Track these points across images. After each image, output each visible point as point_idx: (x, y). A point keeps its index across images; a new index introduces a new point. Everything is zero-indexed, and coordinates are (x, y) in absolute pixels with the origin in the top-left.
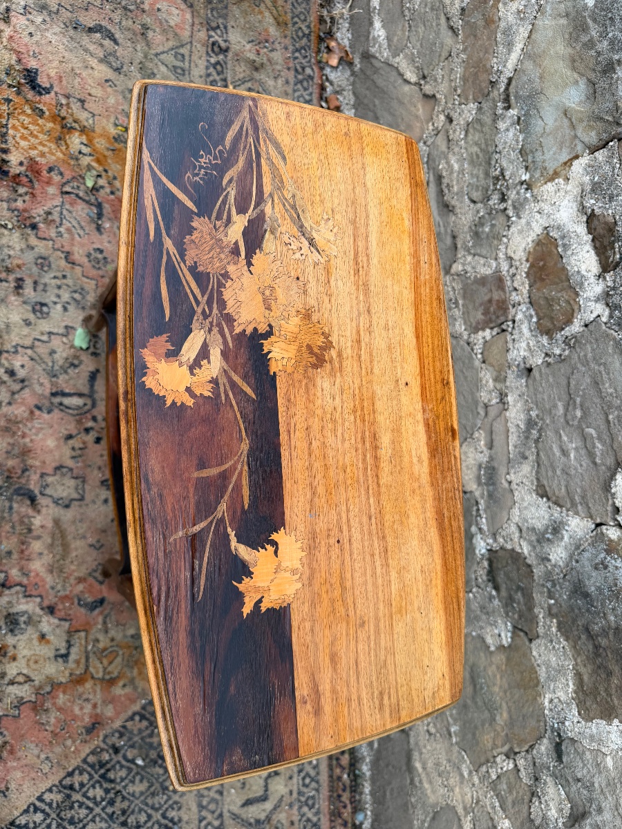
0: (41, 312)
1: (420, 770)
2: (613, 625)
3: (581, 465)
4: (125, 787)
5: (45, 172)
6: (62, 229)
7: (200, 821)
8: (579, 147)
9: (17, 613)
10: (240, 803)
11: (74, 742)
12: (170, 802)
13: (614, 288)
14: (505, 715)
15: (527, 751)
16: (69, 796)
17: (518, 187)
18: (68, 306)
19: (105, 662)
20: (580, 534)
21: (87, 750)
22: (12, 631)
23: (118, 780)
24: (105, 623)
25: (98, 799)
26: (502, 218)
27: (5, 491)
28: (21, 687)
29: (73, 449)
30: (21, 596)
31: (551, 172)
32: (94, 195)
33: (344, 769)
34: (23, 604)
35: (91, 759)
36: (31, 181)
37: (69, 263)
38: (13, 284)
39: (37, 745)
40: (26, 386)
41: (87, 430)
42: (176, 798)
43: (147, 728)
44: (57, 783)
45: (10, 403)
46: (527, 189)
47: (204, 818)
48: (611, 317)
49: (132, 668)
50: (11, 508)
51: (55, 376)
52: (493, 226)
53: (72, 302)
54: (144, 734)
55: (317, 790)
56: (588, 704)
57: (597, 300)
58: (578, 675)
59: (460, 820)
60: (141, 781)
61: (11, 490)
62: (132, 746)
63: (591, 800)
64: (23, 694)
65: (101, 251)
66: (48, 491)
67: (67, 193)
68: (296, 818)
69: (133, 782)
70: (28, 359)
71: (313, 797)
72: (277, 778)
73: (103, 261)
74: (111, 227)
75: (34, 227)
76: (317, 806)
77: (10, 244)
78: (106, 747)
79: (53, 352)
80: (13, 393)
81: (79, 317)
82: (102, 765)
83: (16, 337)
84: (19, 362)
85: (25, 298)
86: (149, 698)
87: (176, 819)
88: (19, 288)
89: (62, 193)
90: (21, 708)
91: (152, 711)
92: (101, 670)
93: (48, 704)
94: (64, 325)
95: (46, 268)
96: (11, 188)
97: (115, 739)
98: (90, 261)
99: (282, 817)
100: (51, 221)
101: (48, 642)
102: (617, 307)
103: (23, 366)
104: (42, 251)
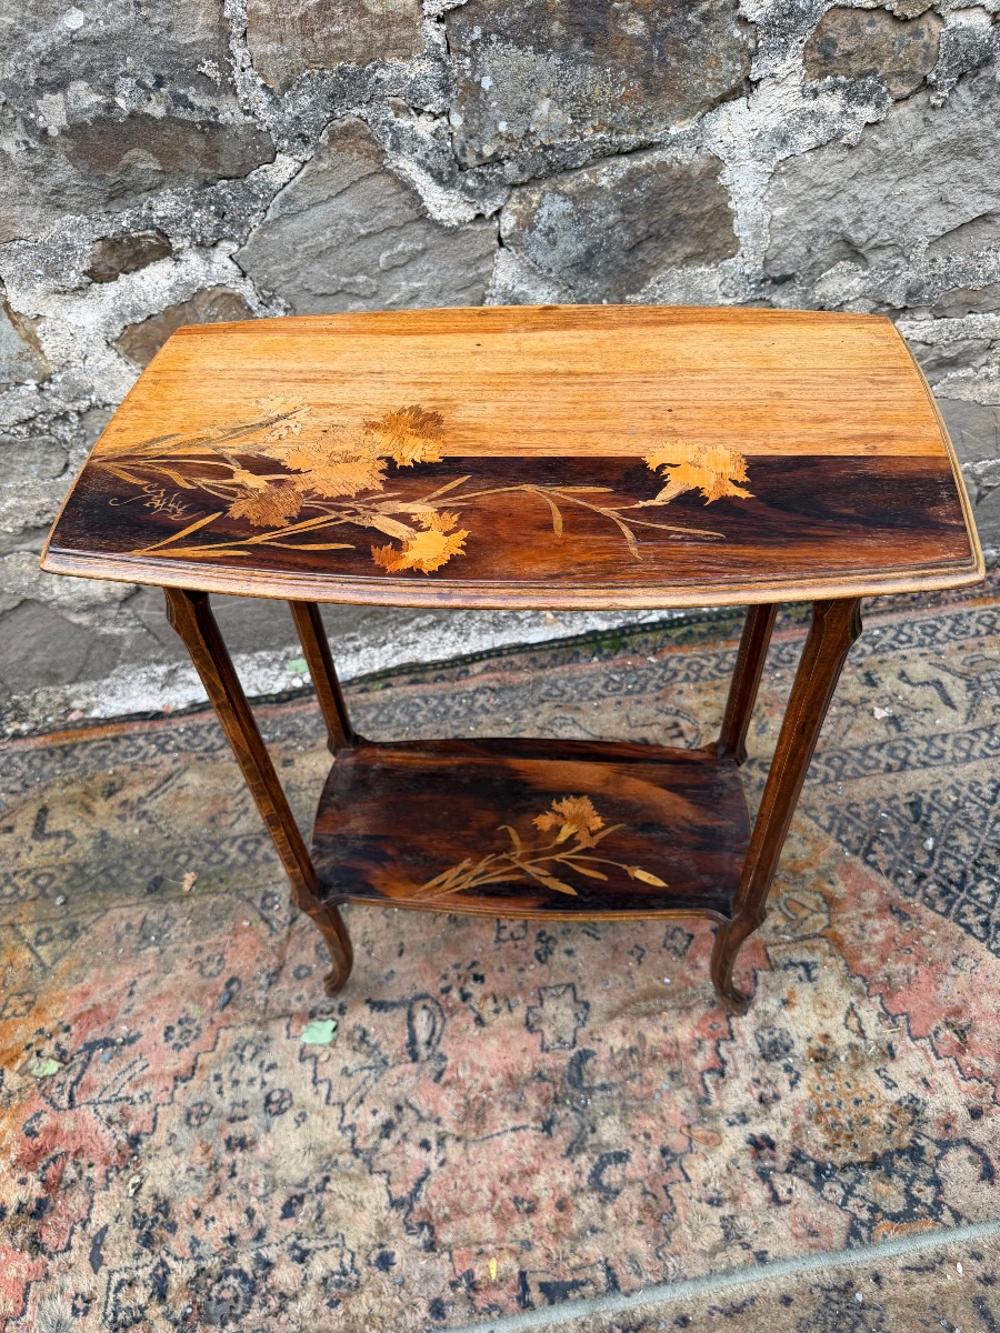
0: (280, 1102)
2: (619, 216)
3: (429, 271)
4: (968, 857)
5: (36, 1140)
6: (136, 1097)
7: (988, 756)
9: (760, 1045)
10: (952, 712)
11: (923, 933)
12: (973, 796)
13: (193, 236)
16: (998, 926)
17: (47, 395)
18: (267, 1063)
19: (804, 913)
20: (515, 268)
21: (930, 915)
22: (787, 1049)
23: (960, 867)
25: (992, 887)
26: (92, 418)
27: (578, 1101)
28: (864, 1021)
29: (497, 1011)
30: (733, 1045)
31: (26, 345)
32: (72, 1059)
34: (744, 1040)
35: (941, 907)
36: (54, 1159)
37: (193, 1074)
38: (238, 1154)
39: (941, 981)
40: (407, 1102)
41: (465, 997)
42: (965, 790)
43: (882, 843)
44: (985, 944)
45: (438, 1121)
46: (50, 381)
47: (982, 751)
48: (231, 238)
49: (804, 876)
50: (603, 1087)
51: (385, 1062)
53: (259, 1059)
54: (891, 844)
55: (912, 624)
56: (719, 245)
57: (209, 260)
58: (688, 260)
60: (954, 838)
61: (576, 1092)
62: (911, 858)
63: (829, 233)
64: (874, 1015)
65: (170, 1029)
66: (568, 1038)
67: (71, 1097)
68: (954, 645)
69: (958, 848)
70: (361, 1107)
71: (923, 628)
72: (908, 673)
73: (186, 1025)
74: (126, 1022)
75: (135, 1140)
76: (933, 622)
77: (168, 1172)
78: (920, 892)
79: (345, 1072)
81: (282, 1047)
82: (945, 891)
83: (325, 1130)
84: (368, 1120)
85: (260, 1130)
86: (840, 847)
87: (993, 786)
88: (243, 1144)
89: (71, 1107)
90: (893, 1012)
91: (858, 838)
92: (816, 917)
93: (880, 977)
94: (298, 1064)
95: (206, 1109)
96: (69, 1191)
97: (907, 882)
98: (187, 1045)
99: (956, 661)
100: (123, 1115)
101: (792, 994)
102: (218, 230)
103: (374, 1112)
104: (175, 1120)
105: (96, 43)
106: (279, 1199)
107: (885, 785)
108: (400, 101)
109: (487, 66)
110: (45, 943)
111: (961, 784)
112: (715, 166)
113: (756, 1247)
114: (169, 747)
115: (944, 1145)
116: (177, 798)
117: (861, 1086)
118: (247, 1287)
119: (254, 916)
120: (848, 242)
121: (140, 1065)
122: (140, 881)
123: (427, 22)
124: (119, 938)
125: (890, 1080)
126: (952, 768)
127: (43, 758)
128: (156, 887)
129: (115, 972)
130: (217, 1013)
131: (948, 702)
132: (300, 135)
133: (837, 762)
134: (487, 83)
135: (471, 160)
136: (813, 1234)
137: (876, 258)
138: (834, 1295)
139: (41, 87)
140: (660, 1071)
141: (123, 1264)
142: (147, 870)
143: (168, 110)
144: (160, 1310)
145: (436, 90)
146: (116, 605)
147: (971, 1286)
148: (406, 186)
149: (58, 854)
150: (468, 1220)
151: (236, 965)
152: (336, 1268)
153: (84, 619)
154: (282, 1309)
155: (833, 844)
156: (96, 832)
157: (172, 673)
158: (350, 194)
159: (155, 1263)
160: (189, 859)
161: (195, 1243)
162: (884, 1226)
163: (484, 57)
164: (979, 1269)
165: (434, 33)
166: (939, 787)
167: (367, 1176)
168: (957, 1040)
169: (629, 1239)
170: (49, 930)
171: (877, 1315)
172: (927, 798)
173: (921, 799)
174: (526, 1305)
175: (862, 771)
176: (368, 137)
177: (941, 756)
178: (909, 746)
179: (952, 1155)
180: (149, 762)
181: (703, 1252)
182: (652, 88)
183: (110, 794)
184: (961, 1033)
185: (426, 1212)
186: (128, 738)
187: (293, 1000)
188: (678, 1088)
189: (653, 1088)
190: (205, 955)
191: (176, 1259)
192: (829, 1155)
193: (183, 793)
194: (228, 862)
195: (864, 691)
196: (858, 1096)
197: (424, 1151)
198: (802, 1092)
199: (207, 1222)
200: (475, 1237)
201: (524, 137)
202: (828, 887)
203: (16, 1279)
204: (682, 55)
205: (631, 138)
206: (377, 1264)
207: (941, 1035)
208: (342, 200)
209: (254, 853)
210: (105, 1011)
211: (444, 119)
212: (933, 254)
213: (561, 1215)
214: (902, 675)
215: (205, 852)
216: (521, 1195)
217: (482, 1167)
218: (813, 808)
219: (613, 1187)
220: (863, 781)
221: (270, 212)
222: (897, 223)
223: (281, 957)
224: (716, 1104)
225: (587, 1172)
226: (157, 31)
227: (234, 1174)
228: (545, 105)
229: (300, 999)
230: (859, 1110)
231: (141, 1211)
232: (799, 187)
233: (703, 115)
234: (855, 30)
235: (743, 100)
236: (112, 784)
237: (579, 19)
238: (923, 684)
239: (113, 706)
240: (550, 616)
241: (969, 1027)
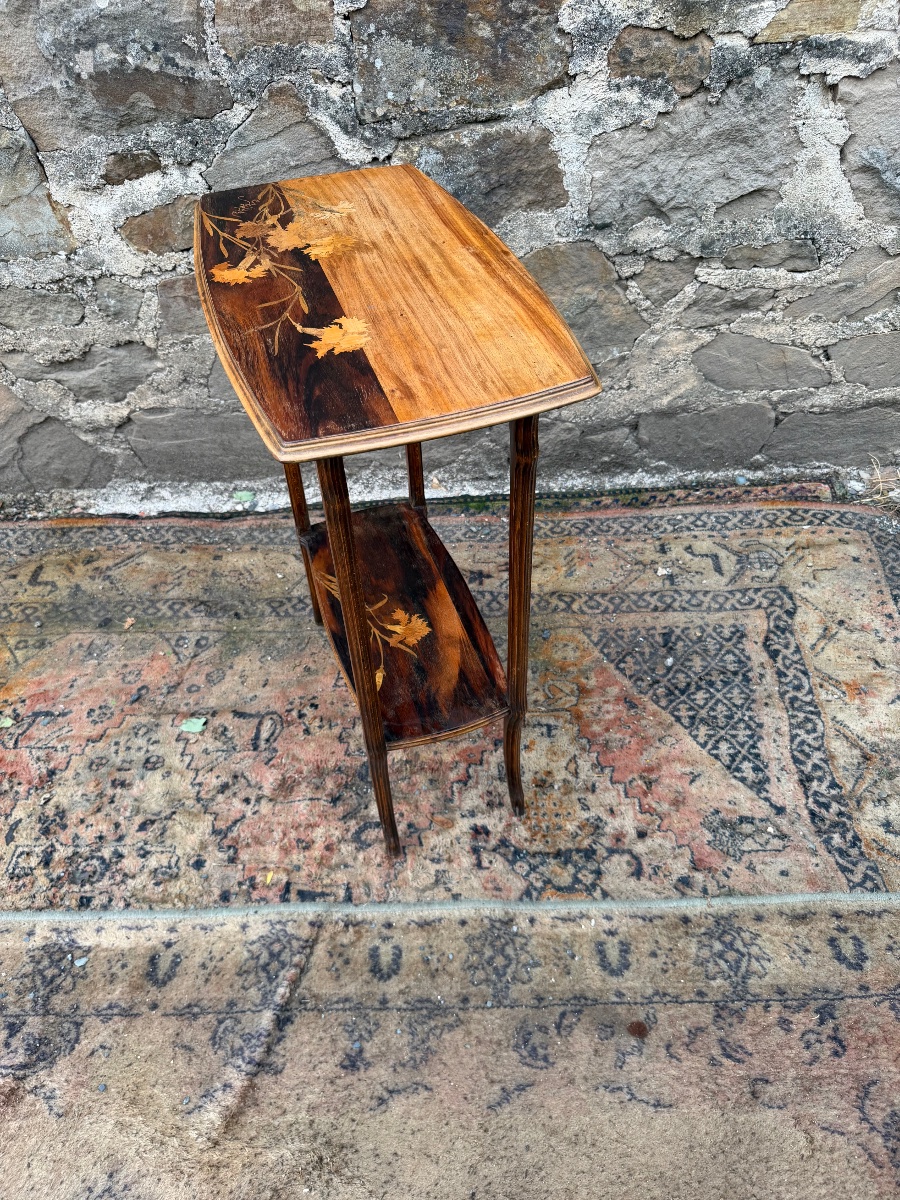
0: (155, 763)
1: (669, 398)
2: (477, 167)
4: (695, 673)
6: (59, 747)
7: (736, 609)
8: (40, 193)
9: (499, 772)
10: (719, 577)
11: (644, 718)
12: (714, 634)
13: (175, 156)
14: (587, 289)
15: (614, 263)
16: (702, 720)
17: (73, 263)
18: (153, 740)
19: (560, 695)
21: (652, 707)
23: (688, 680)
25: (708, 695)
26: (102, 284)
28: (580, 767)
29: (320, 727)
30: (479, 768)
31: (61, 226)
32: (23, 720)
33: (689, 495)
34: (489, 766)
35: (663, 703)
37: (101, 739)
38: (119, 790)
39: (646, 750)
40: (242, 774)
41: (301, 716)
42: (709, 630)
43: (633, 657)
44: (687, 731)
45: (260, 788)
46: (75, 254)
47: (733, 605)
48: (201, 161)
49: (569, 672)
51: (234, 749)
52: (109, 297)
53: (148, 736)
54: (640, 659)
55: (710, 514)
56: (553, 196)
57: (186, 175)
58: (531, 205)
59: (703, 347)
60: (690, 660)
61: (362, 783)
62: (653, 670)
63: (637, 194)
64: (589, 764)
65: (92, 710)
67: (16, 742)
68: (738, 532)
69: (690, 667)
70: (210, 774)
71: (717, 518)
72: (694, 547)
73: (104, 710)
74: (64, 703)
75: (52, 773)
76: (726, 514)
77: (69, 795)
78: (651, 692)
79: (206, 752)
80: (249, 785)
81: (167, 729)
82: (670, 693)
83: (182, 785)
84: (213, 781)
85: (137, 777)
86: (602, 656)
87: (733, 630)
88: (123, 784)
89: (15, 747)
90: (604, 764)
91: (617, 652)
92: (568, 698)
93: (601, 740)
94: (174, 743)
95: (104, 761)
97: (644, 685)
98: (102, 722)
99: (736, 543)
100: (48, 757)
101: (533, 743)
102: (193, 154)
103: (218, 777)
104: (82, 765)
105: (115, 18)
106: (138, 820)
107: (649, 619)
108: (318, 72)
109: (379, 52)
110: (22, 649)
111: (708, 625)
112: (546, 137)
113: (455, 890)
114: (136, 538)
115: (611, 852)
116: (133, 571)
117: (564, 806)
118: (103, 867)
119: (169, 650)
120: (653, 202)
121: (67, 729)
122: (95, 619)
123: (337, 18)
124: (72, 652)
125: (586, 805)
126: (705, 614)
127: (48, 535)
128: (106, 624)
129: (64, 673)
130: (128, 706)
131: (719, 570)
132: (249, 91)
133: (617, 601)
134: (379, 64)
135: (368, 117)
136: (499, 889)
137: (676, 216)
138: (498, 925)
139: (79, 46)
140: (424, 777)
141: (26, 843)
142: (102, 613)
143: (161, 67)
144: (44, 871)
145: (343, 66)
146: (113, 430)
147: (598, 934)
148: (322, 133)
149: (44, 596)
150: (262, 849)
151: (148, 679)
152: (166, 864)
153: (89, 438)
154: (123, 882)
155: (596, 653)
156: (73, 585)
157: (151, 490)
158: (283, 136)
159: (47, 845)
160: (133, 610)
161: (76, 837)
162: (549, 891)
163: (377, 46)
164: (607, 925)
165: (341, 27)
166: (690, 625)
167: (202, 815)
168: (645, 788)
169: (369, 874)
170: (26, 641)
171: (523, 941)
172: (678, 632)
173: (673, 632)
174: (284, 899)
175: (634, 608)
176: (296, 96)
177: (699, 605)
178: (676, 596)
179: (616, 858)
180: (120, 546)
181: (417, 889)
182: (498, 76)
183: (89, 562)
184: (649, 784)
185: (236, 840)
186: (109, 528)
187: (182, 704)
188: (433, 790)
189: (416, 788)
190: (128, 670)
191: (62, 844)
192: (527, 844)
193: (139, 567)
194: (160, 614)
195: (656, 556)
196: (560, 812)
197: (244, 805)
199: (87, 827)
200: (263, 857)
201: (406, 104)
202: (584, 681)
204: (519, 54)
205: (484, 111)
206: (193, 866)
207: (635, 783)
208: (278, 139)
209: (178, 611)
210: (51, 694)
211: (349, 87)
212: (721, 218)
213: (327, 853)
214: (689, 549)
215: (145, 606)
216: (303, 838)
217: (282, 819)
218: (590, 629)
219: (369, 841)
220: (632, 615)
221: (228, 144)
222: (690, 190)
223: (180, 677)
224: (456, 802)
225: (353, 830)
226: (156, 13)
227: (112, 802)
229: (187, 704)
230: (557, 820)
231: (46, 814)
232: (611, 157)
233: (536, 98)
234: (646, 43)
235: (565, 89)
236: (92, 557)
237: (444, 23)
238: (702, 556)
239: (105, 508)
240: (436, 481)
241: (656, 780)
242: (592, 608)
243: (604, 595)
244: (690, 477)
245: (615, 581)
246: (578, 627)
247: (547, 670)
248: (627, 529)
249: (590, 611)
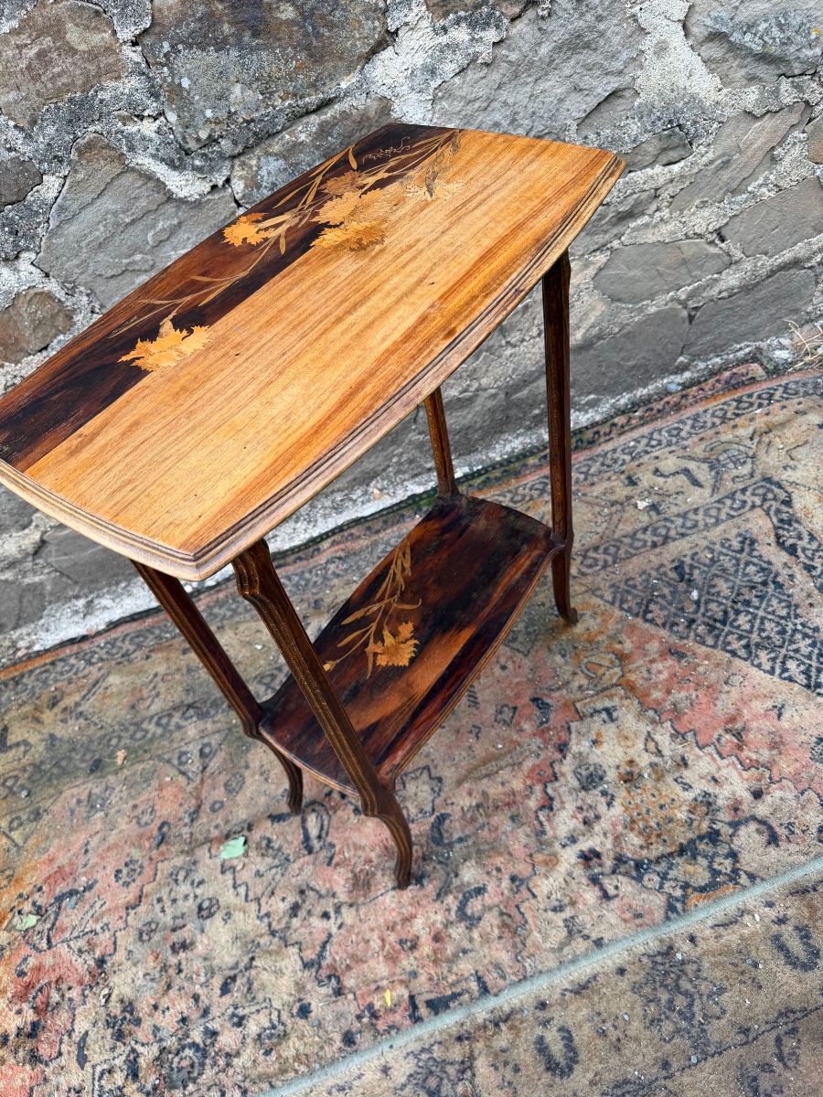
0: (209, 908)
1: (582, 330)
3: (188, 239)
4: (726, 598)
5: (26, 978)
6: (98, 928)
7: (733, 517)
9: (579, 780)
10: (700, 490)
11: (698, 665)
12: (725, 551)
16: (757, 645)
18: (197, 881)
19: (601, 671)
21: (702, 650)
22: (601, 778)
23: (722, 607)
24: (559, 689)
25: (749, 617)
27: (443, 856)
28: (660, 743)
30: (557, 784)
32: (46, 911)
33: (630, 418)
34: (566, 778)
35: (710, 641)
36: (41, 990)
37: (140, 901)
38: (182, 955)
39: (717, 699)
40: (308, 886)
41: (344, 796)
42: (718, 547)
43: (656, 603)
44: (748, 663)
45: (334, 895)
47: (728, 514)
48: (28, 249)
49: (598, 642)
50: (460, 840)
51: (287, 859)
53: (190, 879)
54: (664, 603)
55: (660, 431)
57: (17, 270)
59: (600, 269)
60: (714, 586)
61: (440, 849)
62: (682, 610)
64: (667, 737)
65: (119, 871)
66: (428, 808)
67: (49, 941)
68: (696, 438)
69: (718, 593)
70: (273, 898)
71: (669, 432)
72: (661, 469)
73: (131, 866)
74: (85, 874)
75: (101, 962)
76: (676, 425)
77: (130, 981)
78: (692, 634)
79: (258, 874)
80: (321, 896)
81: (207, 864)
82: (712, 628)
83: (248, 922)
84: (279, 906)
85: (197, 932)
86: (624, 613)
87: (740, 539)
88: (184, 946)
89: (49, 948)
90: (682, 731)
91: (637, 604)
92: (611, 671)
93: (668, 706)
94: (220, 876)
95: (153, 926)
96: (55, 1011)
97: (681, 629)
98: (134, 881)
99: (699, 450)
100: (90, 944)
101: (599, 734)
102: (16, 245)
103: (283, 899)
104: (131, 940)
106: (217, 982)
107: (653, 558)
108: (123, 113)
109: (182, 71)
110: (17, 828)
111: (714, 544)
112: (385, 105)
113: (594, 936)
114: (94, 660)
115: (735, 825)
116: (104, 697)
117: (664, 793)
118: (199, 1054)
119: (174, 772)
121: (98, 904)
122: (84, 765)
123: (124, 47)
124: (72, 812)
125: (686, 784)
126: (705, 533)
128: (97, 767)
129: (72, 839)
130: (155, 852)
131: (696, 483)
132: (55, 157)
133: (612, 550)
134: (186, 83)
135: (192, 145)
136: (639, 916)
138: (659, 959)
140: (503, 817)
141: (102, 1058)
142: (88, 756)
144: (135, 1086)
145: (149, 98)
146: (30, 558)
147: (768, 928)
148: (149, 177)
149: (20, 760)
150: (365, 966)
151: (165, 812)
152: (267, 1024)
153: (8, 576)
154: (228, 1065)
155: (617, 613)
156: (46, 736)
157: (89, 604)
158: (108, 194)
159: (127, 1052)
160: (119, 740)
161: (156, 1029)
162: (694, 898)
163: (178, 63)
164: (772, 914)
165: (133, 55)
166: (696, 550)
167: (284, 950)
168: (736, 741)
169: (493, 952)
170: (18, 818)
171: (695, 967)
172: (688, 560)
173: (683, 562)
174: (416, 1019)
175: (633, 551)
176: (108, 146)
177: (695, 526)
178: (668, 524)
179: (743, 831)
180: (80, 675)
181: (552, 950)
182: (316, 56)
183: (54, 705)
184: (738, 735)
185: (332, 967)
186: (62, 660)
187: (212, 829)
188: (519, 828)
189: (500, 832)
190: (140, 810)
191: (143, 1045)
192: (644, 852)
193: (109, 692)
194: (149, 736)
195: (627, 491)
196: (662, 802)
197: (325, 921)
198: (617, 810)
199: (163, 1012)
200: (371, 976)
201: (229, 118)
202: (618, 646)
203: (22, 1087)
204: (331, 26)
205: (313, 99)
206: (298, 1015)
207: (723, 740)
208: (104, 199)
209: (167, 724)
210: (67, 869)
211: (162, 119)
212: (584, 133)
213: (438, 945)
214: (656, 472)
215: (131, 732)
216: (404, 937)
217: (373, 924)
218: (599, 589)
219: (476, 915)
220: (635, 560)
221: (51, 221)
222: (546, 115)
223: (198, 798)
224: (550, 833)
225: (454, 908)
227: (180, 971)
228: (237, 89)
229: (217, 827)
230: (664, 812)
231: (112, 1015)
232: (458, 106)
233: (363, 68)
235: (390, 48)
236: (55, 698)
237: (239, 18)
238: (673, 474)
239: (50, 640)
240: (376, 492)
241: (744, 729)
242: (590, 566)
243: (596, 549)
244: (623, 401)
245: (599, 530)
246: (586, 592)
247: (575, 648)
248: (586, 474)
249: (589, 571)
